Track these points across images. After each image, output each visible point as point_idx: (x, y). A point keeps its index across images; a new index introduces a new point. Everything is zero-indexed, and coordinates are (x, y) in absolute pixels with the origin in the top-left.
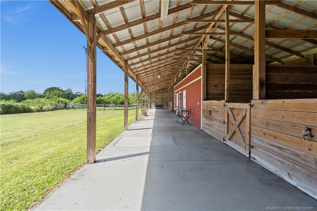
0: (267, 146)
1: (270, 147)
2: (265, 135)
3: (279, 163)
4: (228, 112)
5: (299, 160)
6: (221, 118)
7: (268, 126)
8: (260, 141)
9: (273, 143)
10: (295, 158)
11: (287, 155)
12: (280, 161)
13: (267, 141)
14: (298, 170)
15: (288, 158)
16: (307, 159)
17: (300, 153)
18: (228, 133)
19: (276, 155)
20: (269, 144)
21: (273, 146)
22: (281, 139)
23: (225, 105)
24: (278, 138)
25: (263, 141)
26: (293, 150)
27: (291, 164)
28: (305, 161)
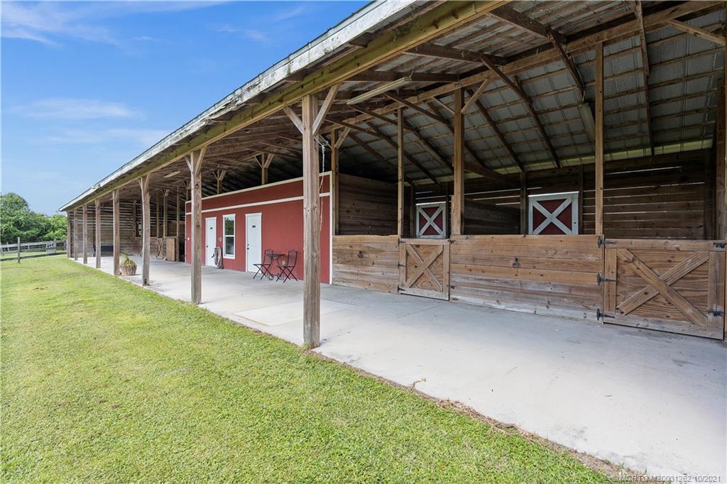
0: (474, 282)
1: (477, 282)
2: (471, 270)
3: (488, 295)
4: (407, 251)
5: (508, 286)
6: (389, 261)
7: (474, 261)
8: (465, 278)
9: (480, 277)
10: (503, 285)
11: (495, 284)
12: (489, 292)
13: (473, 276)
14: (506, 294)
15: (496, 288)
16: (515, 283)
17: (508, 280)
18: (407, 278)
19: (484, 288)
20: (476, 279)
21: (481, 280)
22: (490, 272)
23: (399, 242)
24: (486, 271)
25: (468, 278)
26: (501, 279)
27: (499, 292)
28: (512, 285)
